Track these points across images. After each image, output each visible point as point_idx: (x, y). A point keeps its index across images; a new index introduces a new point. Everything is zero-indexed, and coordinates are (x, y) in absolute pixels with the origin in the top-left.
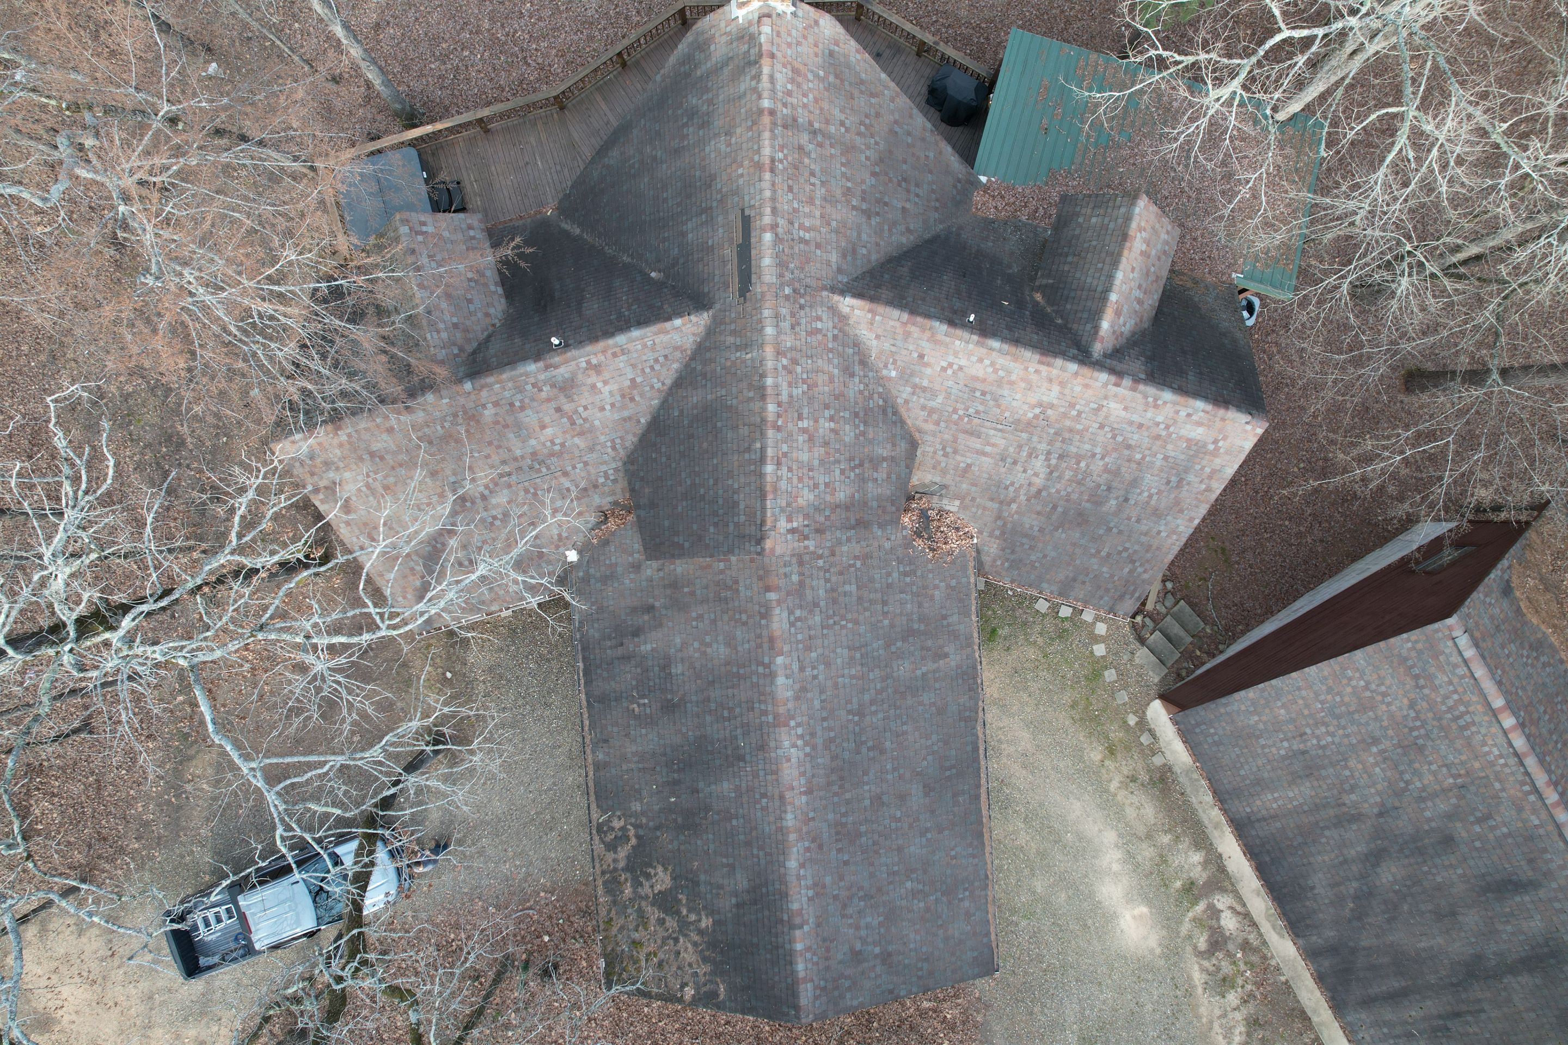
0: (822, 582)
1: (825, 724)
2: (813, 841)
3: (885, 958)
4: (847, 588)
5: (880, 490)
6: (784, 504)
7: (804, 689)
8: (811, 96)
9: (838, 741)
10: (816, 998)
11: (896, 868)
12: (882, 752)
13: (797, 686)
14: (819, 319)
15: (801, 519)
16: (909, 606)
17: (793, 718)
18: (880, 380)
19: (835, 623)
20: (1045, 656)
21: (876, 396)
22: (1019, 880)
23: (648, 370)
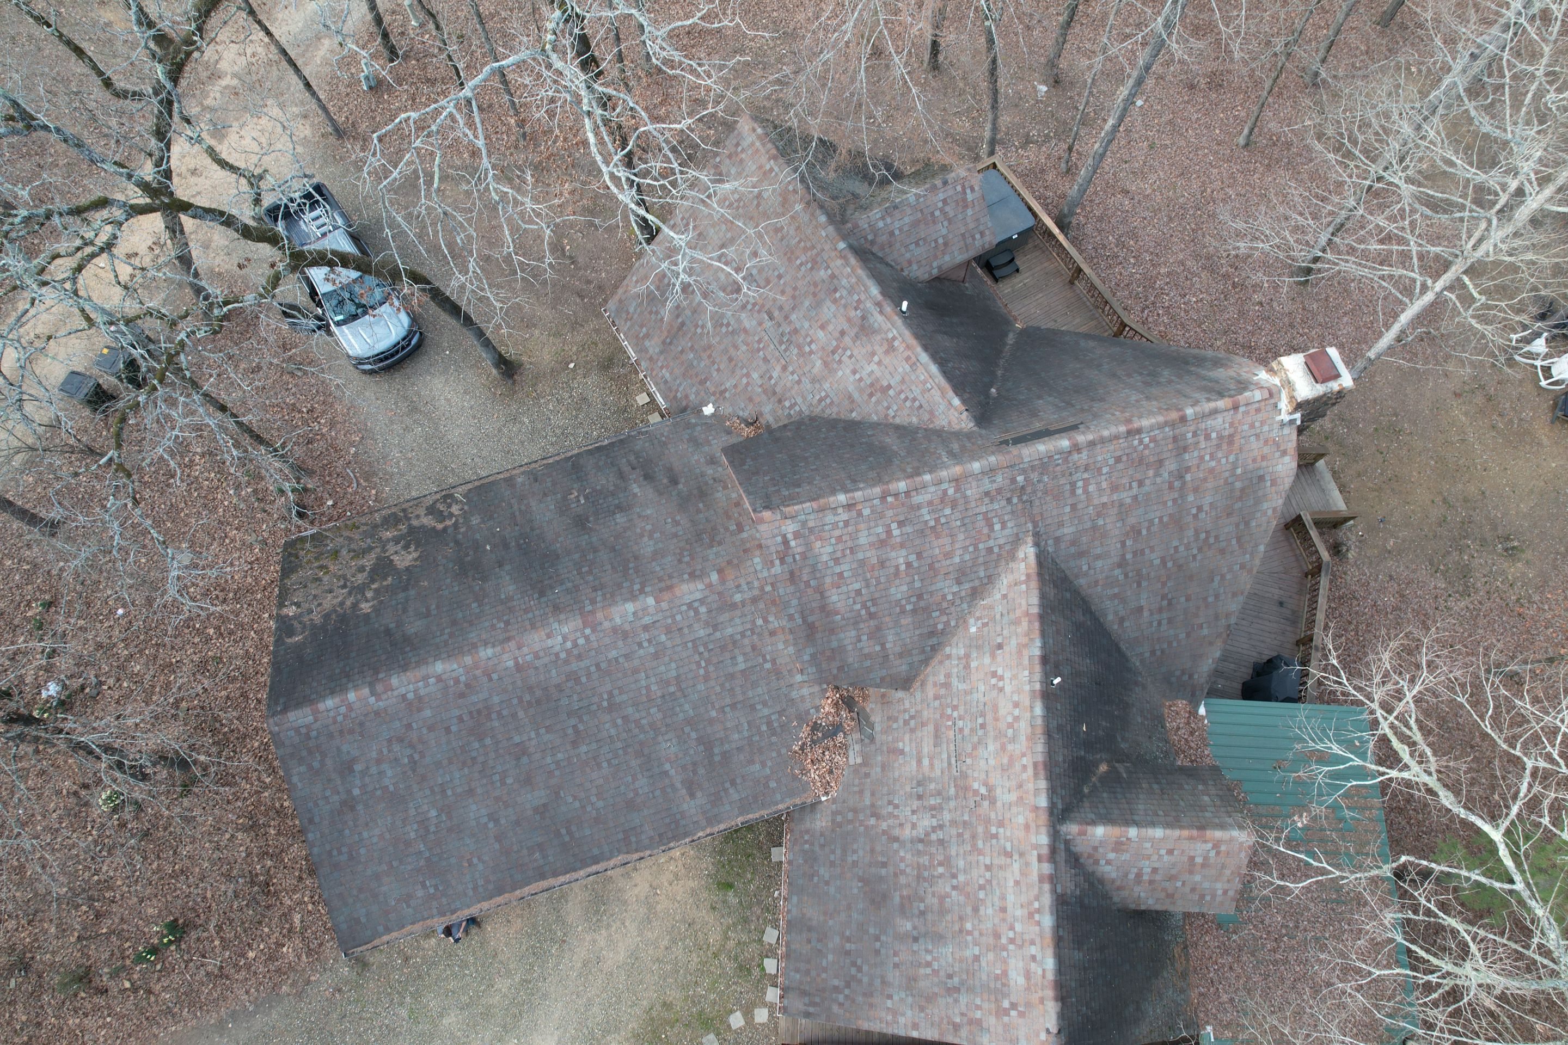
0: (740, 629)
1: (593, 669)
2: (468, 685)
3: (349, 804)
4: (740, 659)
5: (850, 648)
6: (811, 524)
7: (625, 635)
8: (1213, 464)
9: (578, 688)
10: (297, 730)
11: (449, 792)
12: (575, 744)
13: (627, 627)
14: (1004, 527)
15: (799, 550)
16: (736, 736)
17: (594, 631)
18: (962, 621)
19: (701, 654)
20: (716, 955)
21: (945, 618)
22: (453, 992)
23: (903, 396)
